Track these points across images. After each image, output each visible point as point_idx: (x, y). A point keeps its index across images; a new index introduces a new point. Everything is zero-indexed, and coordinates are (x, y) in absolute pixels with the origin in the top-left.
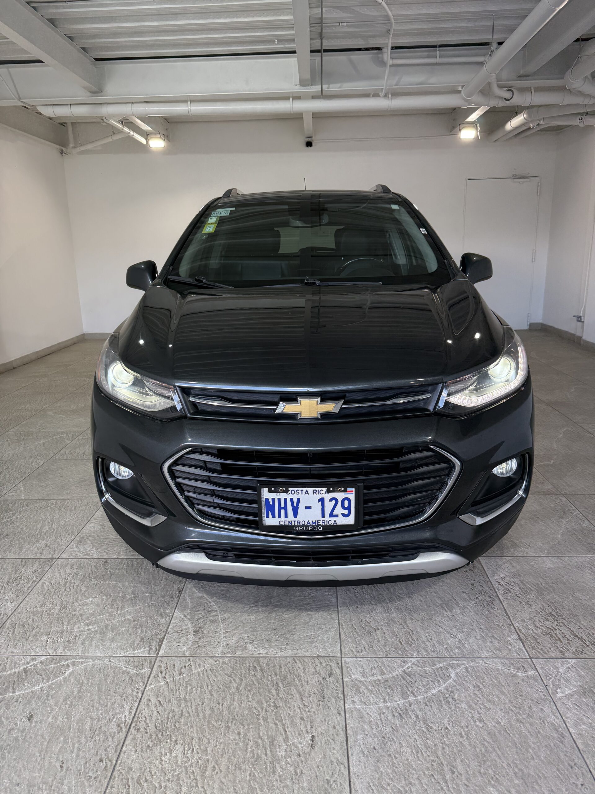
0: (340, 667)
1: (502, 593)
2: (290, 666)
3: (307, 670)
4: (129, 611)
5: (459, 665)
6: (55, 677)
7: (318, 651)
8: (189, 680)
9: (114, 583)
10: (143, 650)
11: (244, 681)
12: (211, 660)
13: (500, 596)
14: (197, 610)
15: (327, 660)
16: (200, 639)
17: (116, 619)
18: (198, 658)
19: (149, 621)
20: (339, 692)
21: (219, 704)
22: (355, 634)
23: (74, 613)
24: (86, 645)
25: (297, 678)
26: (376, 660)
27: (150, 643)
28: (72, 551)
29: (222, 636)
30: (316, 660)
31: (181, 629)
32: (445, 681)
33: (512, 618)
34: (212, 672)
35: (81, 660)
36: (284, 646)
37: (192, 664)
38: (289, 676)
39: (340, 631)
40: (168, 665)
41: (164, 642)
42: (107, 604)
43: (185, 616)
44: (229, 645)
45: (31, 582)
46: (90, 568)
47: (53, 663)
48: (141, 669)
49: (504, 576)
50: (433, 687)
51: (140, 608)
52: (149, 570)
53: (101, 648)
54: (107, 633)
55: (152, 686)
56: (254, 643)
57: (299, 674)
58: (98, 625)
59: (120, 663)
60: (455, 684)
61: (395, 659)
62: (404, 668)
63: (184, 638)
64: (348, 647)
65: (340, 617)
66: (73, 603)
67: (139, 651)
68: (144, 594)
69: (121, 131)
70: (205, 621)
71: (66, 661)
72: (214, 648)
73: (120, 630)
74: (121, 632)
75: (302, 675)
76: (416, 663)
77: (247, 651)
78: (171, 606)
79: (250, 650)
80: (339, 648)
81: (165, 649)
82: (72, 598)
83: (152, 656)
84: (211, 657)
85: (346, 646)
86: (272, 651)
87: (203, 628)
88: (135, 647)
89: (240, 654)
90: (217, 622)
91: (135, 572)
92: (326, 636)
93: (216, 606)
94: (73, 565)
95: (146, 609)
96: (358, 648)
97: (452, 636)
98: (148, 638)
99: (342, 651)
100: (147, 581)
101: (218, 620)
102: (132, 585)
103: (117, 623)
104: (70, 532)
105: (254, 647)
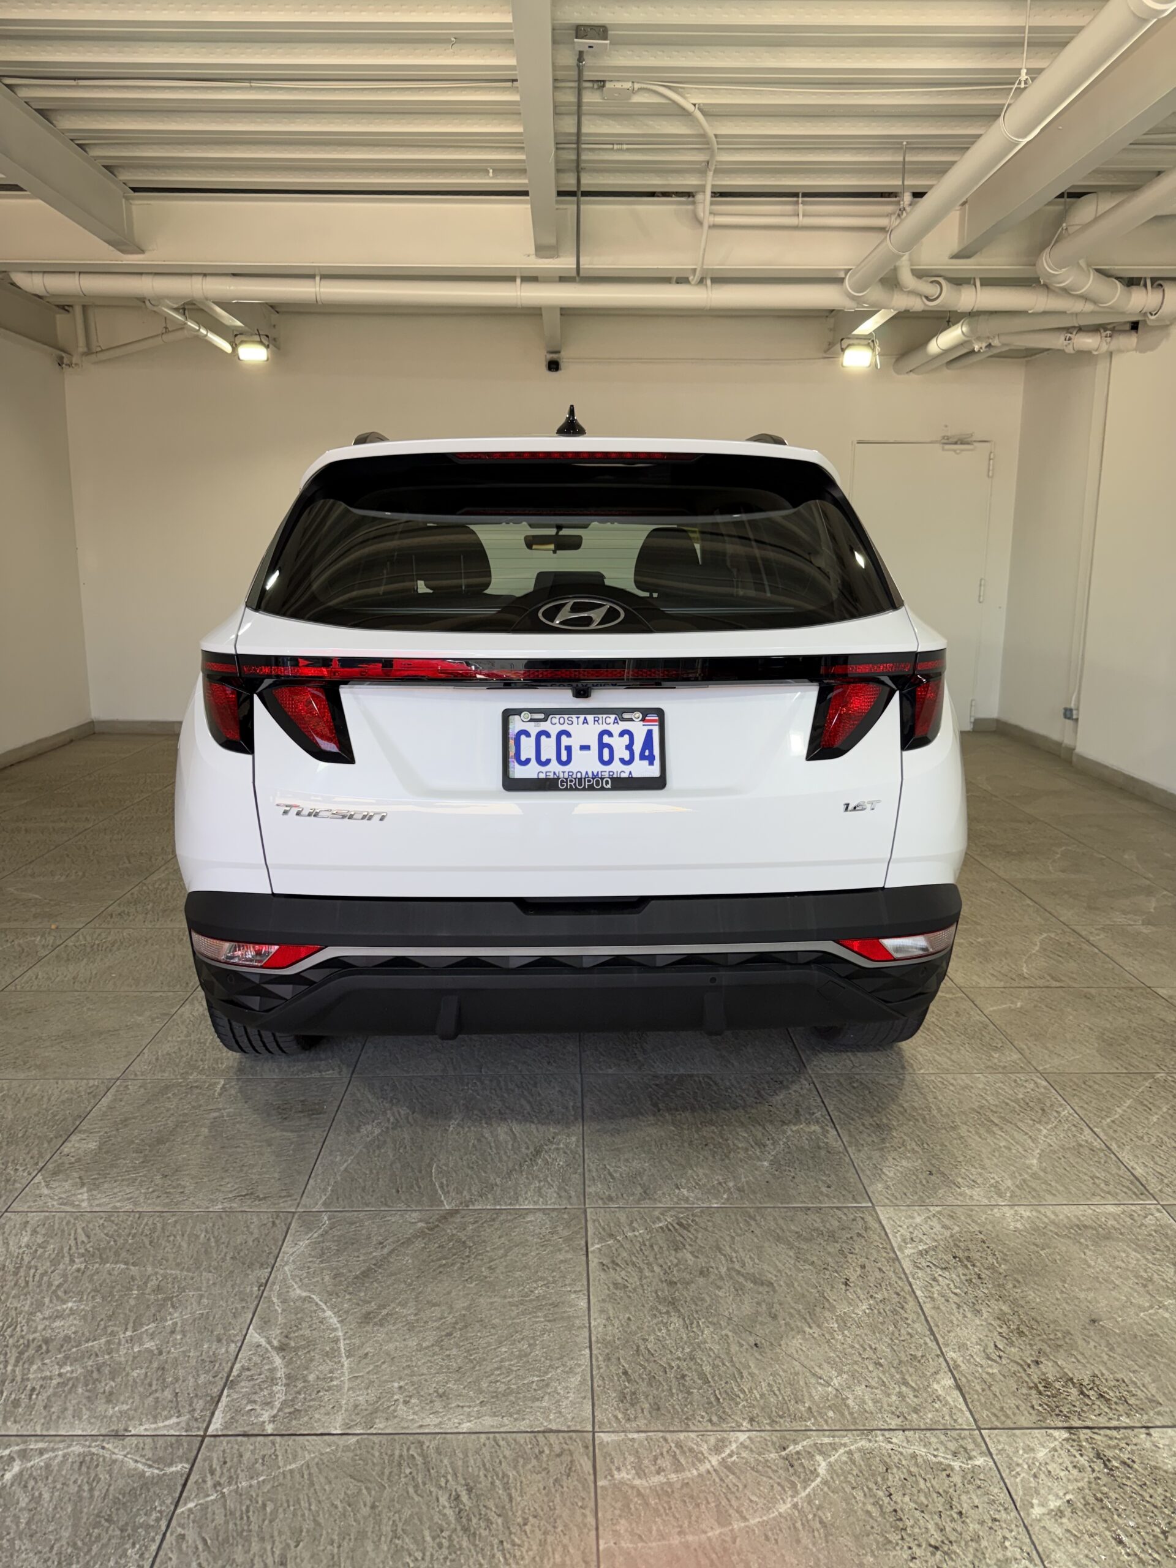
0: (591, 1454)
1: (921, 1285)
2: (487, 1454)
3: (521, 1463)
4: (151, 1331)
5: (834, 1447)
7: (547, 1418)
8: (271, 1489)
9: (123, 1266)
10: (174, 1420)
11: (388, 1490)
12: (319, 1442)
13: (919, 1293)
14: (295, 1328)
15: (564, 1438)
16: (299, 1392)
17: (123, 1351)
18: (292, 1437)
19: (192, 1354)
20: (588, 1512)
21: (332, 1543)
23: (31, 1337)
25: (501, 1480)
26: (664, 1438)
27: (190, 1405)
28: (36, 1196)
29: (346, 1386)
30: (540, 1437)
31: (258, 1371)
32: (806, 1482)
33: (941, 1340)
34: (320, 1469)
35: (41, 1445)
36: (476, 1409)
37: (278, 1452)
38: (483, 1477)
39: (592, 1373)
40: (228, 1454)
41: (223, 1403)
42: (103, 1316)
43: (269, 1343)
44: (360, 1407)
46: (73, 1232)
48: (171, 1465)
49: (925, 1247)
50: (782, 1498)
51: (175, 1324)
52: (197, 1237)
53: (85, 1416)
54: (100, 1383)
55: (191, 1505)
56: (413, 1401)
57: (503, 1473)
58: (81, 1364)
59: (123, 1451)
60: (826, 1489)
61: (705, 1434)
62: (723, 1455)
63: (266, 1392)
64: (607, 1409)
65: (594, 1343)
66: (31, 1314)
67: (167, 1423)
68: (184, 1291)
69: (182, 327)
70: (312, 1354)
71: (6, 1448)
72: (328, 1414)
73: (128, 1375)
74: (130, 1379)
75: (512, 1474)
76: (748, 1443)
77: (396, 1421)
78: (240, 1320)
79: (403, 1419)
80: (590, 1411)
81: (223, 1417)
82: (28, 1302)
83: (194, 1433)
84: (321, 1434)
85: (604, 1406)
86: (449, 1419)
87: (306, 1368)
88: (160, 1413)
89: (382, 1427)
90: (336, 1354)
91: (169, 1241)
92: (564, 1384)
93: (335, 1319)
94: (37, 1227)
95: (188, 1326)
96: (629, 1412)
97: (821, 1381)
98: (189, 1394)
99: (596, 1418)
100: (192, 1262)
101: (338, 1350)
102: (161, 1272)
103: (123, 1359)
104: (35, 1152)
105: (411, 1411)
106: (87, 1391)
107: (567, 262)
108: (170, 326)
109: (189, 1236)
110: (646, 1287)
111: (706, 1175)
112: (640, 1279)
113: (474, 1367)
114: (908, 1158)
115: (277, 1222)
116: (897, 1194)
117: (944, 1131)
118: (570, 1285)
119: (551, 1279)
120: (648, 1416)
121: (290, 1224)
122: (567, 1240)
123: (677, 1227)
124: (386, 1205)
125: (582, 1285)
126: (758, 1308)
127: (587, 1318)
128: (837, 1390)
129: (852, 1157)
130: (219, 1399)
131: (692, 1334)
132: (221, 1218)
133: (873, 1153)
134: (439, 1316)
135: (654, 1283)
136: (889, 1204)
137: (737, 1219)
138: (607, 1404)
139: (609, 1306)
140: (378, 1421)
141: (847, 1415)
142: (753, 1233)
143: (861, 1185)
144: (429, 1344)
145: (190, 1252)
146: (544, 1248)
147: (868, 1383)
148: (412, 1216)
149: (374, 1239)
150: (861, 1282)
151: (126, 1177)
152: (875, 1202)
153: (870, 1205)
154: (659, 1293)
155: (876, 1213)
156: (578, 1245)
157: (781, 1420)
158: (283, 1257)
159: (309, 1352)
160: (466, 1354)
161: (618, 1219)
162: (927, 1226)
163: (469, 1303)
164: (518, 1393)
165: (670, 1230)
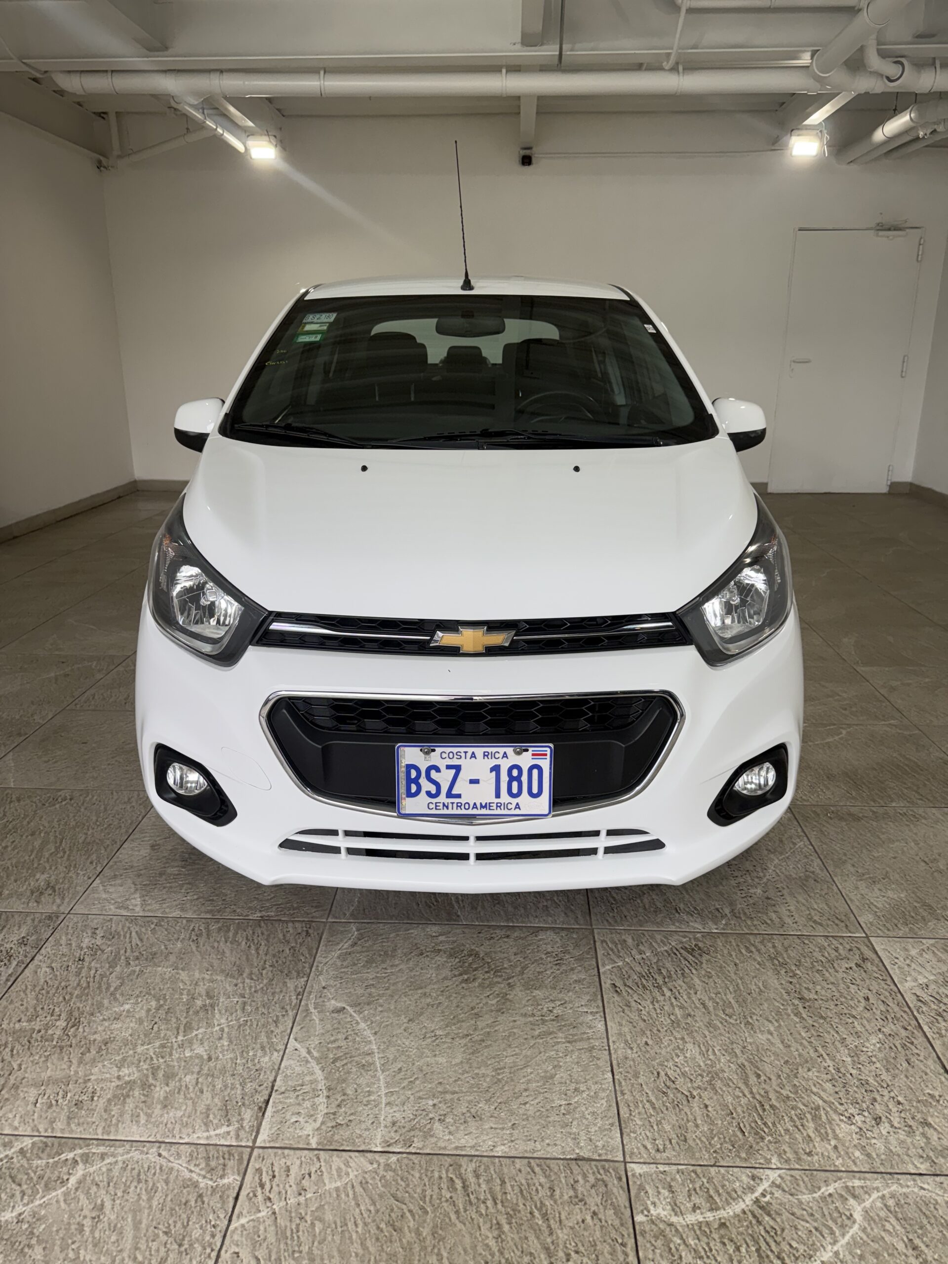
0: (625, 1186)
1: (927, 1020)
2: (524, 1182)
3: (557, 1192)
4: (200, 1036)
5: (867, 1191)
6: (48, 1188)
7: (578, 1145)
8: (317, 1208)
9: (173, 971)
10: (224, 1129)
11: (431, 1215)
12: (362, 1159)
13: (926, 1028)
14: (332, 1039)
15: (596, 1167)
16: (339, 1106)
17: (176, 1056)
18: (335, 1153)
19: (238, 1061)
20: (628, 1250)
22: (648, 1105)
23: (92, 1038)
24: (113, 1113)
25: (540, 1210)
26: (695, 1172)
27: (239, 1114)
28: (95, 899)
29: (384, 1101)
30: (573, 1165)
31: (300, 1082)
32: (844, 1229)
34: (364, 1189)
35: (102, 1149)
36: (508, 1132)
37: (323, 1169)
38: (522, 1206)
39: (616, 1098)
40: (276, 1169)
41: (269, 1112)
42: (157, 1020)
43: (309, 1052)
44: (398, 1124)
45: (14, 963)
46: (128, 935)
47: (44, 1156)
48: (222, 1177)
49: (925, 980)
50: (822, 1246)
51: (222, 1030)
52: (239, 944)
53: (143, 1121)
54: (155, 1086)
55: (243, 1220)
56: (449, 1120)
57: (541, 1202)
58: (137, 1067)
59: (178, 1159)
60: (865, 1238)
61: (735, 1170)
62: (757, 1195)
63: (307, 1104)
64: (636, 1138)
65: (615, 1067)
66: (92, 1014)
67: (218, 1132)
68: (229, 997)
69: (202, 127)
70: (349, 1066)
71: (71, 1151)
72: (367, 1129)
73: (180, 1079)
74: (184, 1084)
75: (548, 1203)
76: (779, 1181)
77: (433, 1140)
78: (281, 1028)
79: (439, 1138)
80: (619, 1139)
81: (270, 1129)
82: (90, 1002)
83: (244, 1144)
84: (363, 1151)
85: (632, 1135)
86: (484, 1141)
87: (344, 1081)
88: (211, 1121)
89: (420, 1146)
90: (372, 1067)
91: (213, 947)
92: (590, 1109)
93: (369, 1031)
94: (97, 929)
95: (234, 1033)
96: (657, 1142)
97: (843, 1118)
98: (237, 1102)
99: (626, 1147)
100: (235, 969)
101: (373, 1063)
102: (207, 977)
103: (176, 1064)
104: (94, 857)
105: (447, 1131)
106: (144, 1095)
107: (549, 51)
108: (190, 125)
109: (231, 943)
110: (659, 1011)
111: (702, 900)
112: (652, 1003)
113: (502, 1088)
114: (892, 890)
115: (311, 931)
116: (888, 925)
117: (923, 864)
118: (586, 1005)
119: (567, 999)
120: (677, 1148)
121: (322, 934)
122: (580, 959)
123: (682, 951)
124: (408, 918)
125: (598, 1007)
126: (770, 1037)
127: (605, 1040)
128: (861, 1129)
129: (840, 887)
130: (265, 1109)
131: (709, 1062)
132: (260, 926)
133: (859, 883)
134: (465, 1032)
135: (666, 1008)
136: (882, 934)
137: (738, 946)
138: (634, 1132)
139: (626, 1029)
140: (415, 1139)
141: (875, 1156)
142: (755, 960)
143: (852, 915)
144: (458, 1061)
145: (233, 959)
146: (558, 967)
147: (890, 1122)
148: (433, 930)
149: (399, 951)
150: (867, 1015)
151: (173, 885)
152: (868, 933)
153: (864, 935)
154: (673, 1017)
155: (872, 944)
156: (590, 965)
157: (809, 1158)
158: (317, 966)
159: (346, 1064)
160: (494, 1073)
161: (625, 941)
162: (923, 959)
163: (492, 1020)
164: (548, 1117)
165: (675, 954)
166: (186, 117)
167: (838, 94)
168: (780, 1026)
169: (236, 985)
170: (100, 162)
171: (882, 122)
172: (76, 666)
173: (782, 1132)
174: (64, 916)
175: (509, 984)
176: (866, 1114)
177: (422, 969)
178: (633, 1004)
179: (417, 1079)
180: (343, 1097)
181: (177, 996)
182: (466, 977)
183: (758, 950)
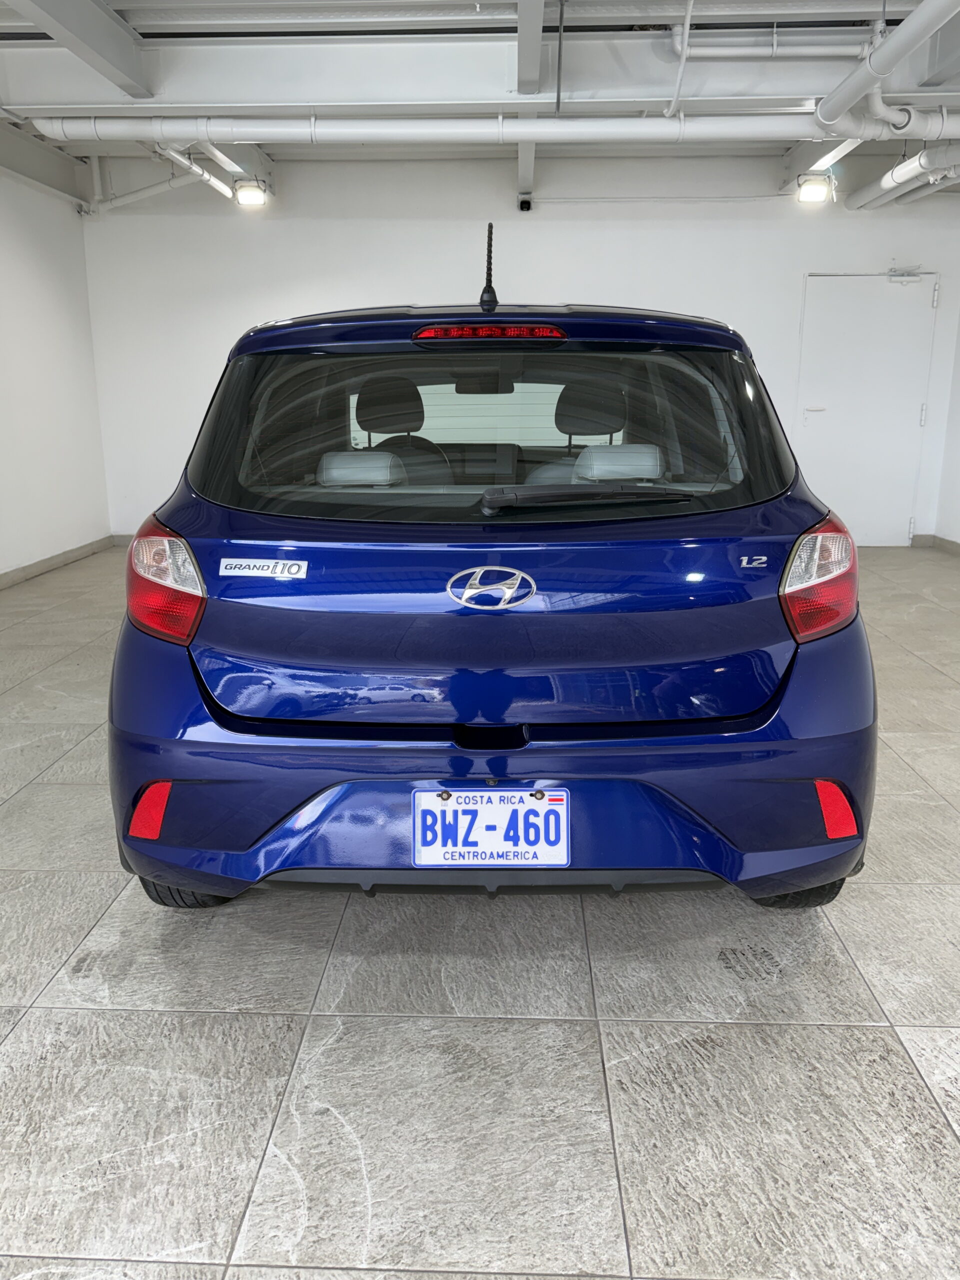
1: (956, 1117)
4: (171, 1142)
7: (581, 1260)
9: (143, 1069)
10: (196, 1245)
14: (315, 1143)
16: (322, 1218)
17: (144, 1164)
18: (316, 1271)
19: (213, 1169)
22: (656, 1214)
23: (53, 1145)
24: (75, 1228)
27: (213, 1229)
28: (59, 991)
29: (370, 1214)
31: (279, 1192)
35: (62, 1269)
36: (505, 1246)
39: (622, 1206)
41: (245, 1227)
42: (124, 1124)
43: (290, 1159)
44: (385, 1238)
46: (95, 1031)
49: (954, 1074)
51: (195, 1135)
52: (215, 1040)
53: (107, 1238)
54: (122, 1198)
56: (439, 1233)
58: (103, 1177)
63: (287, 1216)
64: (643, 1251)
65: (621, 1172)
66: (54, 1119)
67: (189, 1248)
68: (203, 1099)
69: (187, 172)
70: (333, 1174)
71: (28, 1271)
72: (352, 1244)
73: (149, 1190)
74: (152, 1195)
77: (424, 1255)
78: (260, 1132)
79: (430, 1254)
80: (625, 1253)
81: (246, 1244)
82: (52, 1105)
83: (217, 1262)
84: (347, 1269)
85: (639, 1247)
86: (479, 1256)
87: (327, 1190)
88: (182, 1237)
89: (410, 1262)
90: (358, 1175)
91: (187, 1044)
92: (595, 1220)
93: (354, 1135)
94: (61, 1024)
95: (208, 1138)
96: (666, 1255)
97: (867, 1226)
98: (210, 1215)
99: (633, 1261)
100: (210, 1067)
101: (359, 1171)
102: (180, 1076)
103: (144, 1173)
104: (59, 945)
105: (439, 1245)
106: (109, 1208)
107: (548, 97)
108: (176, 171)
109: (207, 1039)
110: (668, 1110)
111: (715, 987)
112: (661, 1100)
113: (499, 1196)
114: (919, 974)
115: (293, 1025)
116: (914, 1014)
117: (951, 946)
118: (590, 1104)
119: (569, 1097)
120: (688, 1261)
121: (305, 1028)
122: (583, 1054)
123: (693, 1044)
124: (399, 1010)
125: (603, 1106)
126: (788, 1137)
127: (611, 1142)
128: (886, 1238)
129: (862, 972)
130: (241, 1223)
131: (722, 1166)
132: (238, 1020)
133: (882, 967)
134: (459, 1135)
135: (676, 1106)
136: (907, 1023)
137: (753, 1037)
138: (642, 1245)
139: (633, 1131)
140: (404, 1255)
141: (902, 1269)
142: (771, 1052)
143: (875, 1003)
144: (451, 1167)
145: (208, 1056)
146: (560, 1063)
147: (918, 1230)
148: (425, 1024)
149: (388, 1047)
150: (892, 1112)
151: (145, 974)
152: (892, 1021)
153: (888, 1024)
154: (683, 1116)
155: (897, 1034)
156: (594, 1060)
157: (831, 1272)
158: (300, 1064)
159: (330, 1171)
160: (490, 1181)
161: (632, 1033)
162: (951, 1050)
163: (489, 1122)
164: (548, 1228)
165: (686, 1047)
166: (172, 163)
167: (843, 141)
168: (798, 1125)
169: (211, 1085)
170: (81, 206)
171: (890, 167)
172: (44, 736)
173: (802, 1242)
174: (25, 1010)
175: (507, 1081)
176: (892, 1221)
177: (412, 1066)
178: (641, 1102)
179: (406, 1187)
180: (326, 1209)
181: (146, 1098)
182: (460, 1074)
183: (776, 1042)
